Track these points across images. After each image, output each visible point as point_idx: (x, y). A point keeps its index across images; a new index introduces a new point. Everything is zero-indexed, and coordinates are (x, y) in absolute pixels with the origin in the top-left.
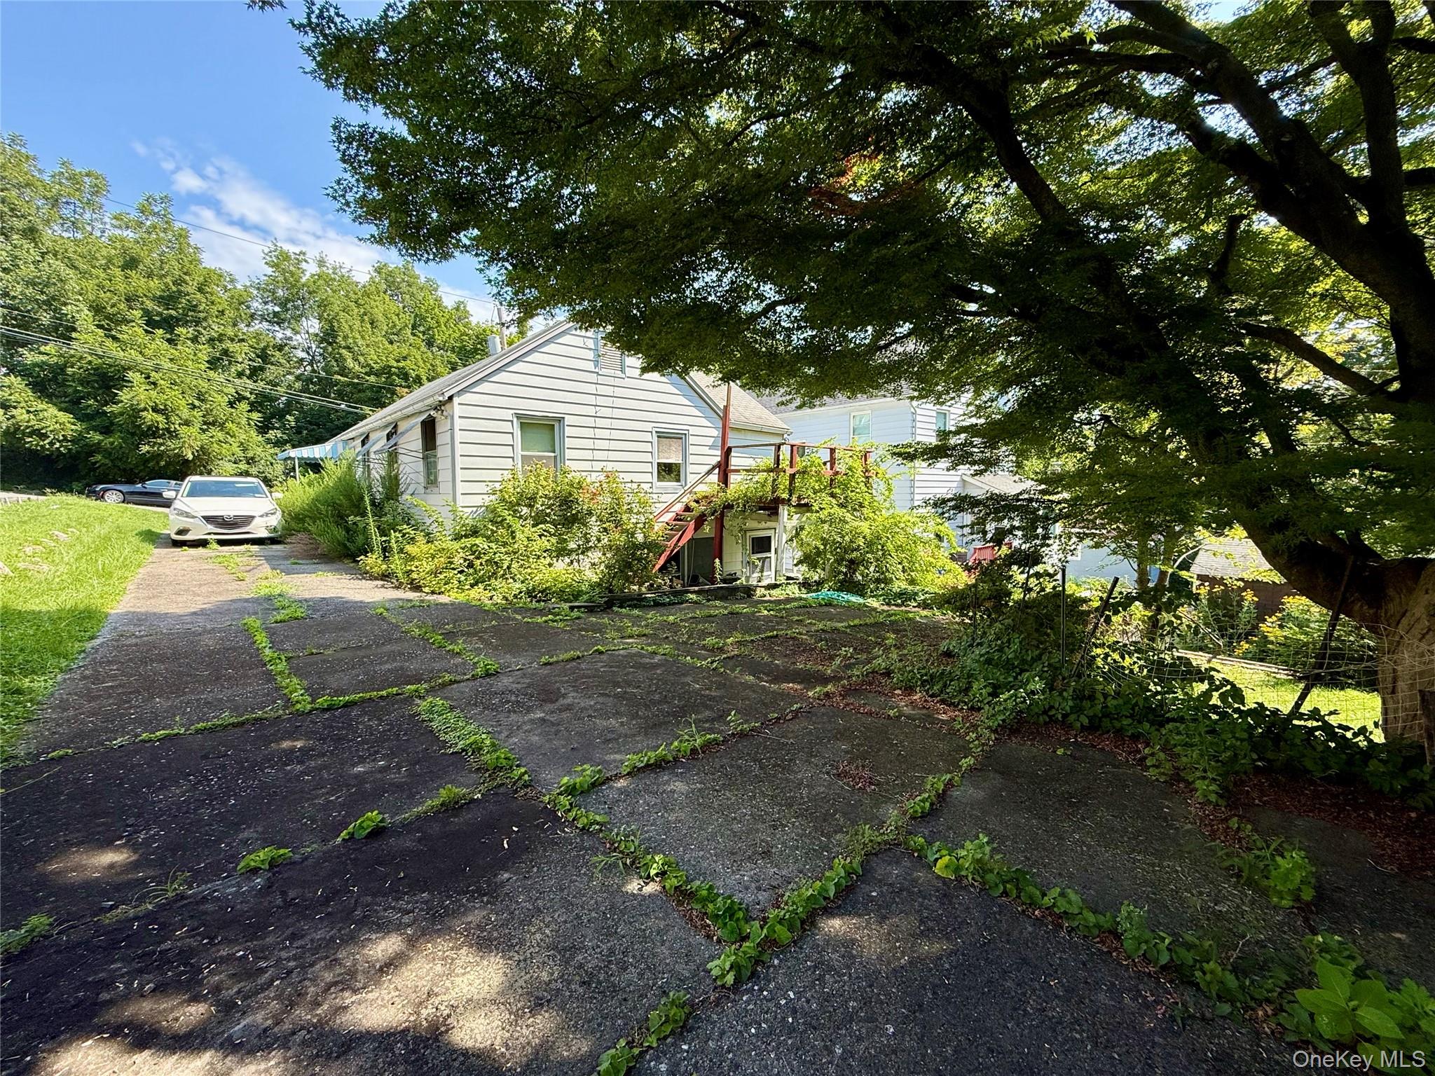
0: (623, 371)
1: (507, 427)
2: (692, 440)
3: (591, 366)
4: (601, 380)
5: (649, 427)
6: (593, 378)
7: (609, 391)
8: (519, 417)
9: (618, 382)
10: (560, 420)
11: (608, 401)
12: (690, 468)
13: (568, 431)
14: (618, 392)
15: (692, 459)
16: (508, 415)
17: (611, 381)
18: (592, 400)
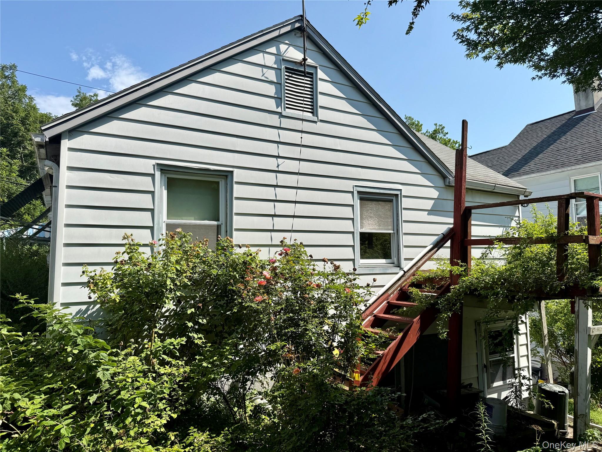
0: (314, 112)
1: (145, 183)
2: (405, 203)
3: (271, 105)
4: (286, 123)
5: (349, 185)
6: (274, 120)
7: (295, 137)
8: (164, 169)
9: (307, 126)
10: (227, 175)
11: (294, 152)
12: (405, 240)
13: (238, 191)
14: (308, 139)
15: (406, 228)
16: (148, 166)
17: (298, 125)
18: (272, 149)
